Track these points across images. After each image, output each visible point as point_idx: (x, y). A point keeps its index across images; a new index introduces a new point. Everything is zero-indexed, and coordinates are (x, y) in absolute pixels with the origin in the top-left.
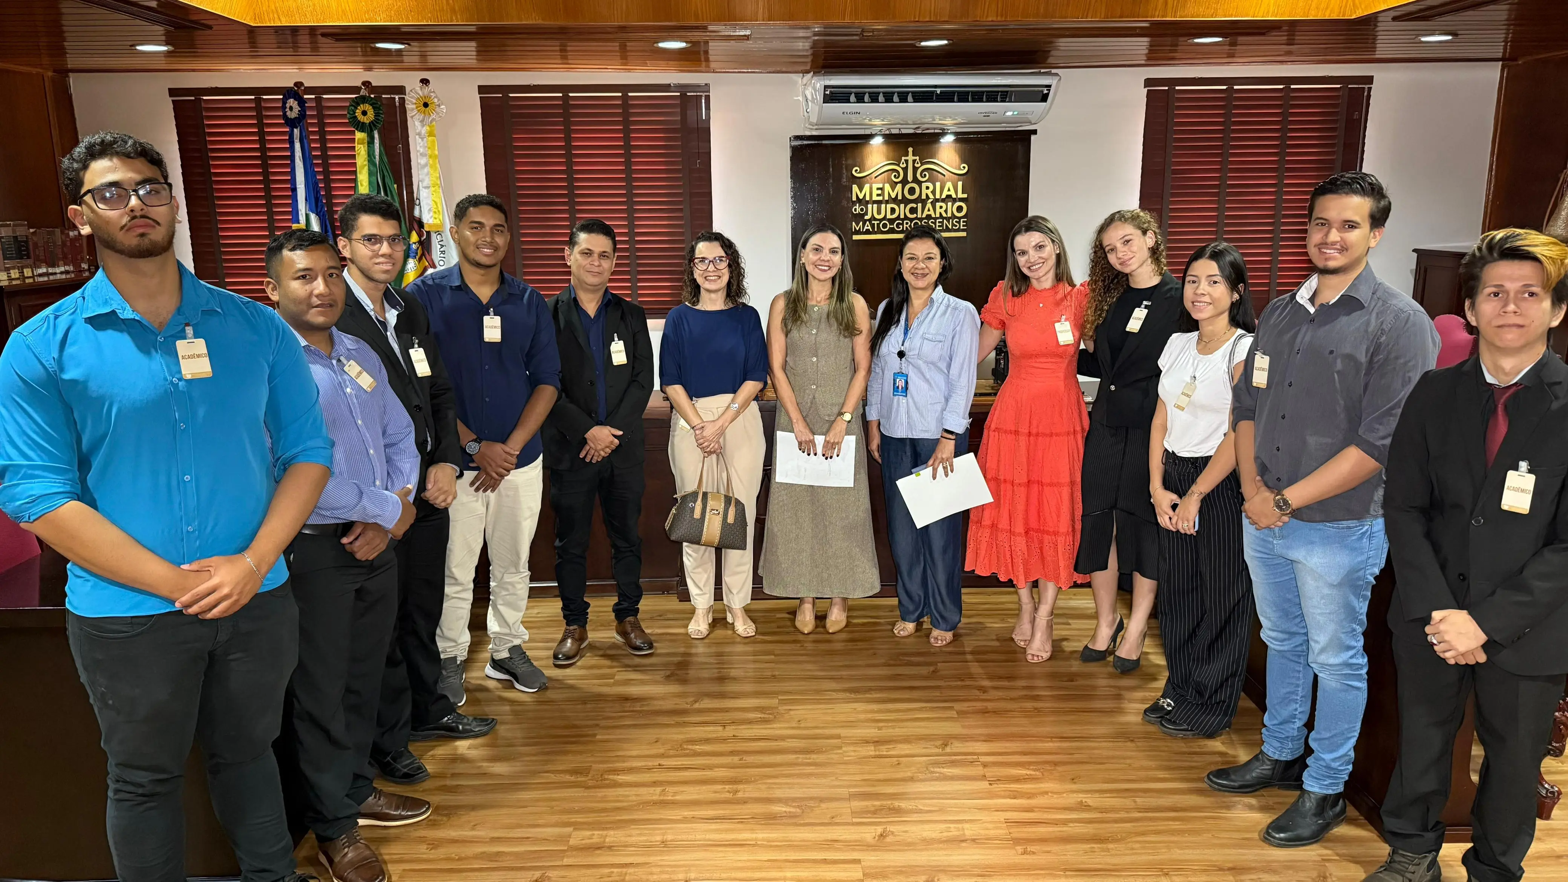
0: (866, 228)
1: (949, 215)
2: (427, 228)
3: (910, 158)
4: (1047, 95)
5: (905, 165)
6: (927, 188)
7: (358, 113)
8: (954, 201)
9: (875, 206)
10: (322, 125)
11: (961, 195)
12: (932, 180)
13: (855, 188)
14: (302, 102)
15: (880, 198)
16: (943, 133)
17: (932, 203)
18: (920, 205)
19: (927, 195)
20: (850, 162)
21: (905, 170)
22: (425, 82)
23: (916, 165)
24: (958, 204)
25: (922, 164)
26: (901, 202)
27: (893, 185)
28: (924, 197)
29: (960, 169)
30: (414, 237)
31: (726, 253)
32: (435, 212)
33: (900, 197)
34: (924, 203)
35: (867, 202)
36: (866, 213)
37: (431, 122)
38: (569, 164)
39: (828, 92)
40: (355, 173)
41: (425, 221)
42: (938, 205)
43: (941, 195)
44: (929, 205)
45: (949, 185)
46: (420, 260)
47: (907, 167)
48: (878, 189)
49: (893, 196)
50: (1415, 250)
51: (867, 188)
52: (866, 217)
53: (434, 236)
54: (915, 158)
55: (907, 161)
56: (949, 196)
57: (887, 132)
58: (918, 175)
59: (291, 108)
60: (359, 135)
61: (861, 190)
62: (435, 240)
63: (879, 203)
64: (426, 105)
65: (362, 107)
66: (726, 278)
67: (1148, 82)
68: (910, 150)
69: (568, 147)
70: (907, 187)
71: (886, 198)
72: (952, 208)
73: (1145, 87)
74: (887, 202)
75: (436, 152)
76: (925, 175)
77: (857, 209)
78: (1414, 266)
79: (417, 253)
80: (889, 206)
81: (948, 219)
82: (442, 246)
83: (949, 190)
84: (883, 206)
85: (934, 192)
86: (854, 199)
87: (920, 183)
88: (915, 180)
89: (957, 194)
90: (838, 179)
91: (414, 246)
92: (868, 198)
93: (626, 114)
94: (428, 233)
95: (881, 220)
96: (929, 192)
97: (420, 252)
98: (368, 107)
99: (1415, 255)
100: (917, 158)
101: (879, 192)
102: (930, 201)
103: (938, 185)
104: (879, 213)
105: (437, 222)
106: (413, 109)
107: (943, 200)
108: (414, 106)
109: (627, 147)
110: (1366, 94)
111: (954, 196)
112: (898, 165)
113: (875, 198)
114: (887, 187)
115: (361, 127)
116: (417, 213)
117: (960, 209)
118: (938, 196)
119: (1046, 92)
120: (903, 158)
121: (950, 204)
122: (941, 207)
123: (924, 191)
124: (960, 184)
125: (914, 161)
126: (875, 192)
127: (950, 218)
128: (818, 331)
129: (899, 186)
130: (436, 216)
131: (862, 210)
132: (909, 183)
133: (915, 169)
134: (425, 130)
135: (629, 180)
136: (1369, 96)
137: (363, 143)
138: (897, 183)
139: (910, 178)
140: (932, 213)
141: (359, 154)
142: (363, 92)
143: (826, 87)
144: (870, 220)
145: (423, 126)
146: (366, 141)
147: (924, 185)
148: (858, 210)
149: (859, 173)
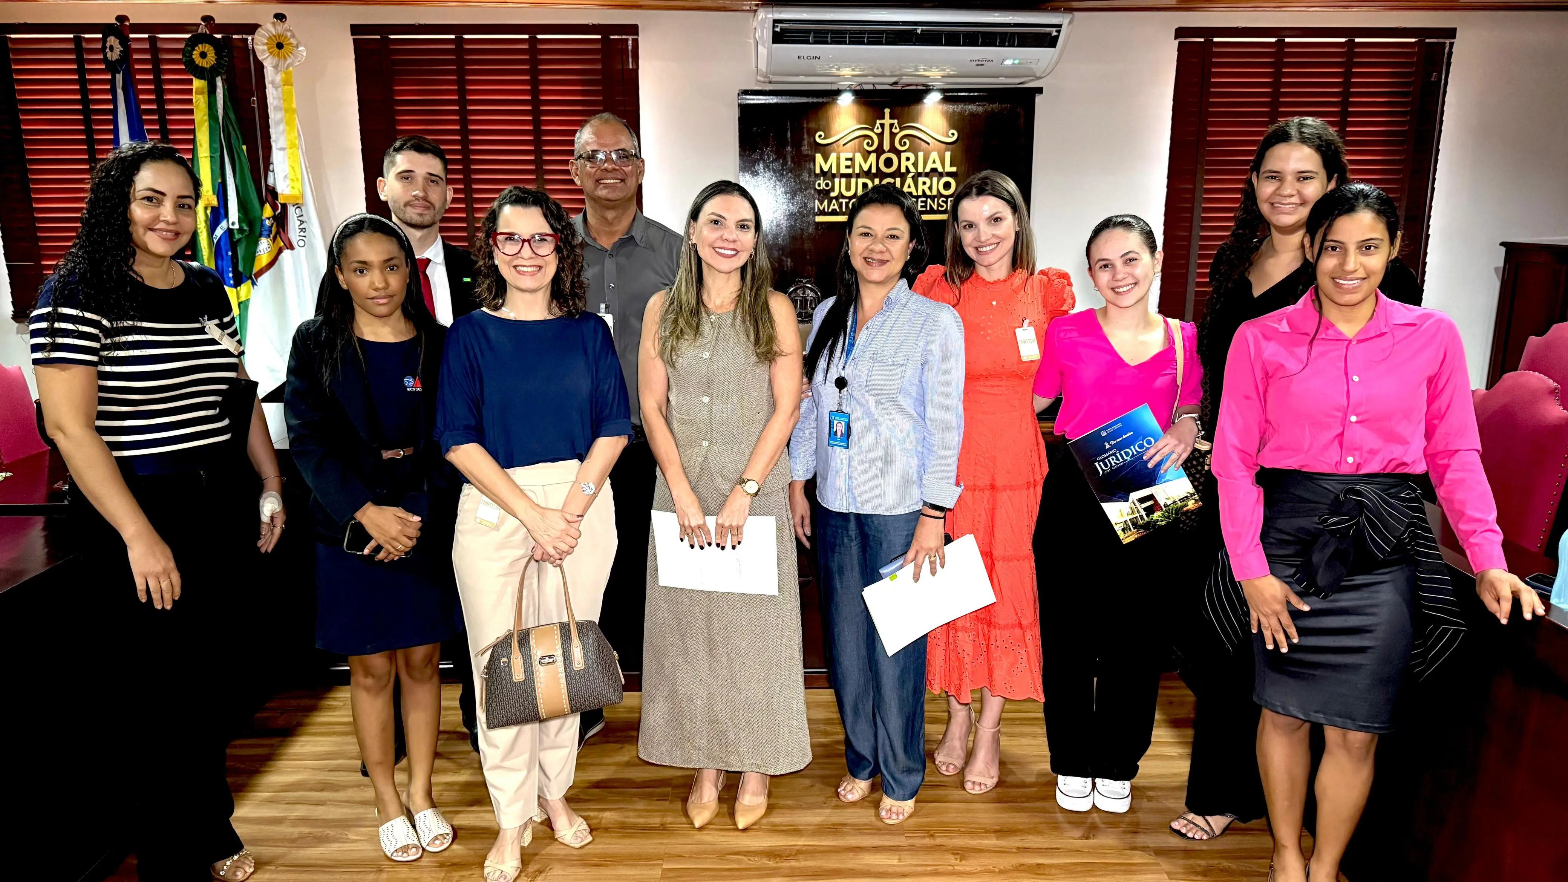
0: (832, 207)
1: (935, 193)
2: (281, 200)
3: (887, 121)
4: (1057, 37)
5: (880, 130)
6: (908, 159)
7: (196, 55)
8: (941, 175)
9: (844, 180)
10: (157, 72)
11: (949, 169)
12: (913, 149)
13: (819, 157)
14: (124, 41)
15: (850, 171)
16: (927, 90)
17: (913, 177)
18: (898, 180)
19: (907, 168)
20: (812, 125)
21: (881, 136)
22: (280, 17)
23: (894, 130)
24: (946, 179)
25: (901, 129)
26: (875, 175)
27: (866, 155)
28: (903, 170)
29: (949, 137)
30: (268, 211)
31: (552, 226)
32: (293, 180)
33: (874, 170)
34: (903, 177)
35: (834, 176)
36: (833, 189)
37: (288, 67)
38: (464, 122)
39: (778, 29)
40: (193, 132)
41: (279, 190)
42: (921, 180)
43: (924, 167)
44: (909, 181)
45: (934, 155)
46: (274, 239)
47: (882, 133)
48: (847, 159)
49: (866, 168)
50: (1502, 244)
51: (833, 157)
52: (833, 194)
53: (291, 210)
54: (892, 121)
55: (882, 125)
56: (934, 170)
57: (858, 88)
58: (897, 145)
59: (112, 48)
60: (198, 84)
61: (826, 160)
62: (293, 214)
63: (848, 176)
64: (280, 46)
65: (200, 48)
66: (551, 270)
67: (1180, 32)
68: (887, 111)
69: (463, 102)
70: (883, 157)
71: (857, 171)
72: (937, 185)
73: (1176, 38)
74: (858, 176)
75: (294, 106)
76: (905, 143)
77: (821, 184)
78: (1501, 263)
79: (271, 231)
80: (861, 181)
81: (933, 198)
82: (302, 222)
83: (934, 162)
84: (853, 180)
85: (915, 164)
86: (818, 171)
87: (898, 153)
88: (893, 149)
89: (944, 167)
90: (797, 144)
91: (268, 223)
92: (834, 171)
93: (534, 62)
94: (284, 206)
95: (850, 198)
96: (909, 164)
97: (274, 229)
98: (208, 49)
99: (1503, 249)
100: (896, 121)
101: (849, 163)
102: (911, 175)
103: (921, 155)
104: (848, 188)
105: (296, 192)
106: (264, 51)
107: (927, 175)
108: (265, 47)
109: (536, 102)
110: (1447, 49)
111: (940, 170)
112: (872, 130)
113: (843, 170)
114: (859, 158)
115: (200, 73)
116: (270, 182)
117: (947, 186)
118: (920, 170)
119: (1054, 34)
120: (878, 122)
121: (935, 179)
122: (924, 183)
123: (904, 163)
124: (948, 155)
125: (892, 125)
126: (844, 163)
127: (935, 197)
128: (712, 355)
129: (873, 157)
130: (294, 184)
131: (827, 185)
132: (884, 152)
133: (893, 135)
134: (279, 78)
135: (538, 143)
136: (1450, 53)
137: (202, 93)
138: (870, 153)
139: (886, 147)
140: (913, 190)
141: (197, 106)
142: (202, 29)
143: (776, 22)
144: (837, 198)
145: (277, 73)
146: (206, 90)
147: (904, 156)
148: (823, 186)
149: (824, 138)
